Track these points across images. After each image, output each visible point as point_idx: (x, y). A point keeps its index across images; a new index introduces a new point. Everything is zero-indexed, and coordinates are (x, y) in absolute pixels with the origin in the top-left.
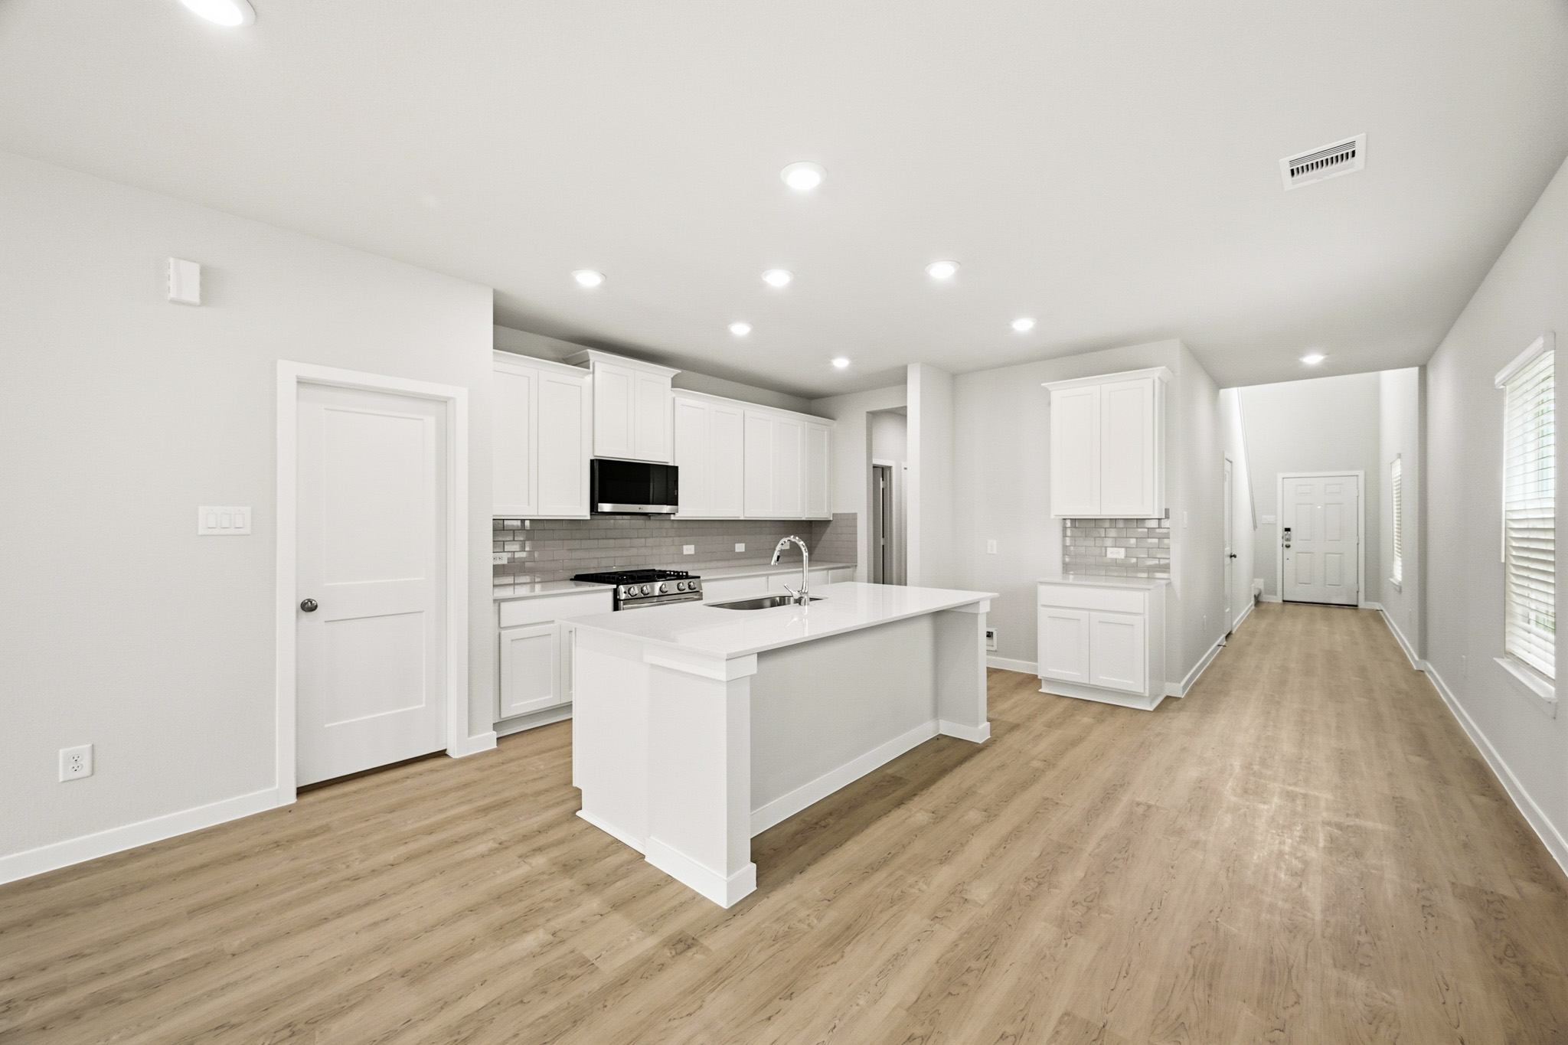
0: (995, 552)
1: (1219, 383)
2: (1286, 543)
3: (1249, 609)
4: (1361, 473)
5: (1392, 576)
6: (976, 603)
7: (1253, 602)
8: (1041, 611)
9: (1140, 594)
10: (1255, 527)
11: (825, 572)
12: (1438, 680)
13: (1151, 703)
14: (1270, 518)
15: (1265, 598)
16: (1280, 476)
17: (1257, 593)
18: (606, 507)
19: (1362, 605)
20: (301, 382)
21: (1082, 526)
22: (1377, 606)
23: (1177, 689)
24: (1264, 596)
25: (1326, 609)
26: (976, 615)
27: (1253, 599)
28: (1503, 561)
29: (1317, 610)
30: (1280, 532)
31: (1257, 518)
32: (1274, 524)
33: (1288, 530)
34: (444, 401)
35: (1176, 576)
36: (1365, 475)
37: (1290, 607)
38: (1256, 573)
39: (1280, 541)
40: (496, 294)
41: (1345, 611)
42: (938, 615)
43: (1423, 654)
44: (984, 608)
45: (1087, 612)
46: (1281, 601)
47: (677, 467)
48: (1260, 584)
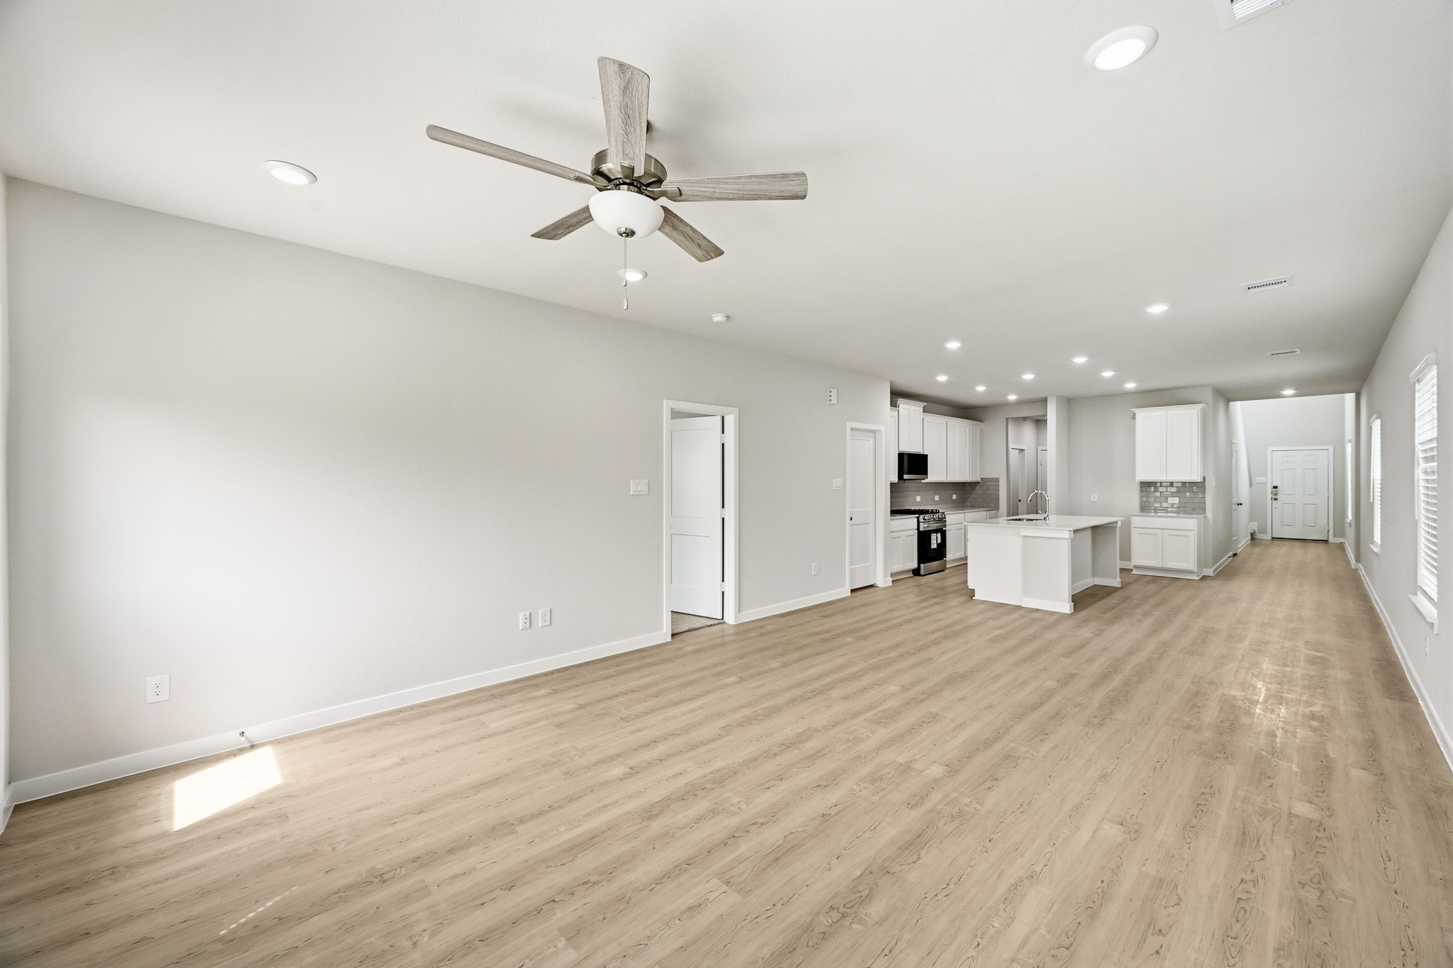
0: (1096, 500)
1: (1228, 400)
2: (1274, 497)
3: (1246, 542)
4: (1331, 448)
5: (1347, 518)
6: (1117, 522)
7: (1249, 538)
8: (1132, 529)
9: (1192, 520)
10: (1251, 486)
11: (985, 512)
12: (1362, 572)
13: (1198, 576)
14: (1262, 479)
15: (1259, 536)
16: (1270, 449)
17: (1252, 531)
18: (906, 477)
19: (1331, 540)
20: (852, 429)
21: (1145, 486)
22: (1342, 540)
23: (1209, 572)
24: (1258, 534)
25: (1305, 543)
26: (1116, 527)
27: (1249, 535)
28: (1371, 501)
29: (1297, 544)
30: (1270, 489)
31: (1253, 480)
32: (1265, 484)
33: (1275, 487)
34: (874, 432)
35: (1209, 513)
36: (1334, 449)
37: (1276, 542)
38: (1252, 518)
39: (1269, 496)
40: (891, 382)
41: (1318, 544)
42: (1094, 528)
43: (1358, 560)
44: (1119, 525)
45: (1161, 531)
46: (1270, 538)
47: (927, 455)
48: (1254, 526)
